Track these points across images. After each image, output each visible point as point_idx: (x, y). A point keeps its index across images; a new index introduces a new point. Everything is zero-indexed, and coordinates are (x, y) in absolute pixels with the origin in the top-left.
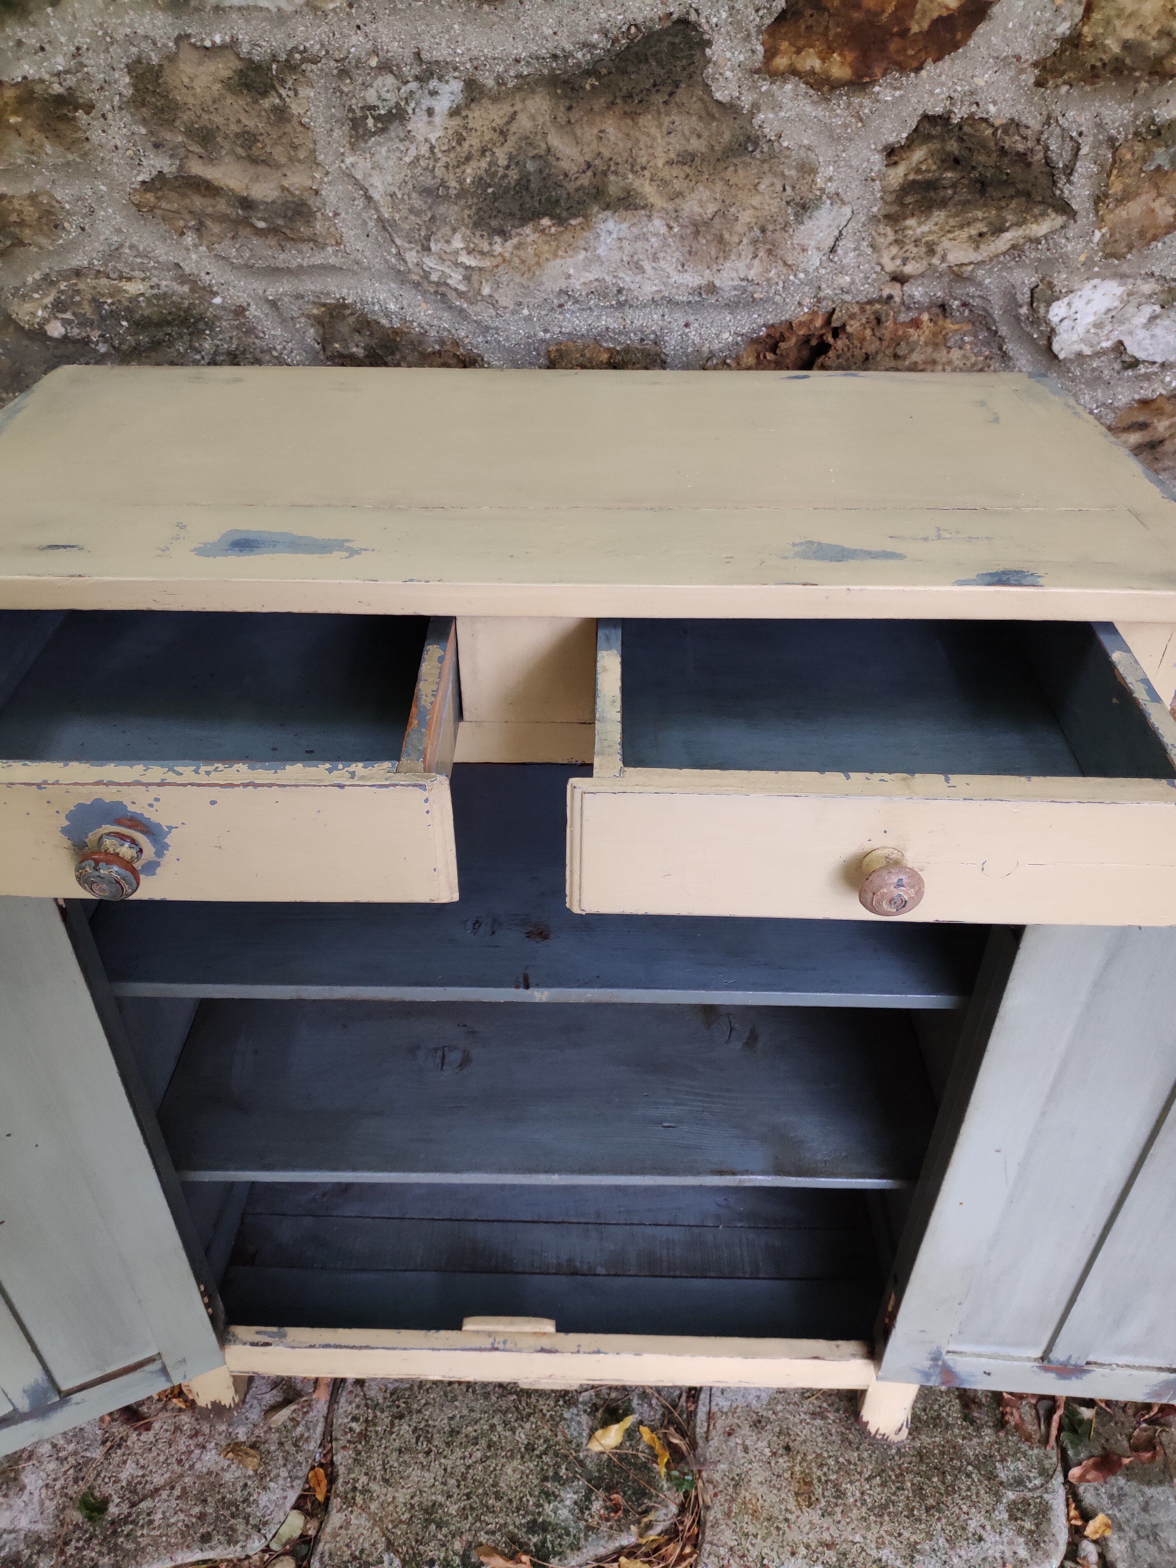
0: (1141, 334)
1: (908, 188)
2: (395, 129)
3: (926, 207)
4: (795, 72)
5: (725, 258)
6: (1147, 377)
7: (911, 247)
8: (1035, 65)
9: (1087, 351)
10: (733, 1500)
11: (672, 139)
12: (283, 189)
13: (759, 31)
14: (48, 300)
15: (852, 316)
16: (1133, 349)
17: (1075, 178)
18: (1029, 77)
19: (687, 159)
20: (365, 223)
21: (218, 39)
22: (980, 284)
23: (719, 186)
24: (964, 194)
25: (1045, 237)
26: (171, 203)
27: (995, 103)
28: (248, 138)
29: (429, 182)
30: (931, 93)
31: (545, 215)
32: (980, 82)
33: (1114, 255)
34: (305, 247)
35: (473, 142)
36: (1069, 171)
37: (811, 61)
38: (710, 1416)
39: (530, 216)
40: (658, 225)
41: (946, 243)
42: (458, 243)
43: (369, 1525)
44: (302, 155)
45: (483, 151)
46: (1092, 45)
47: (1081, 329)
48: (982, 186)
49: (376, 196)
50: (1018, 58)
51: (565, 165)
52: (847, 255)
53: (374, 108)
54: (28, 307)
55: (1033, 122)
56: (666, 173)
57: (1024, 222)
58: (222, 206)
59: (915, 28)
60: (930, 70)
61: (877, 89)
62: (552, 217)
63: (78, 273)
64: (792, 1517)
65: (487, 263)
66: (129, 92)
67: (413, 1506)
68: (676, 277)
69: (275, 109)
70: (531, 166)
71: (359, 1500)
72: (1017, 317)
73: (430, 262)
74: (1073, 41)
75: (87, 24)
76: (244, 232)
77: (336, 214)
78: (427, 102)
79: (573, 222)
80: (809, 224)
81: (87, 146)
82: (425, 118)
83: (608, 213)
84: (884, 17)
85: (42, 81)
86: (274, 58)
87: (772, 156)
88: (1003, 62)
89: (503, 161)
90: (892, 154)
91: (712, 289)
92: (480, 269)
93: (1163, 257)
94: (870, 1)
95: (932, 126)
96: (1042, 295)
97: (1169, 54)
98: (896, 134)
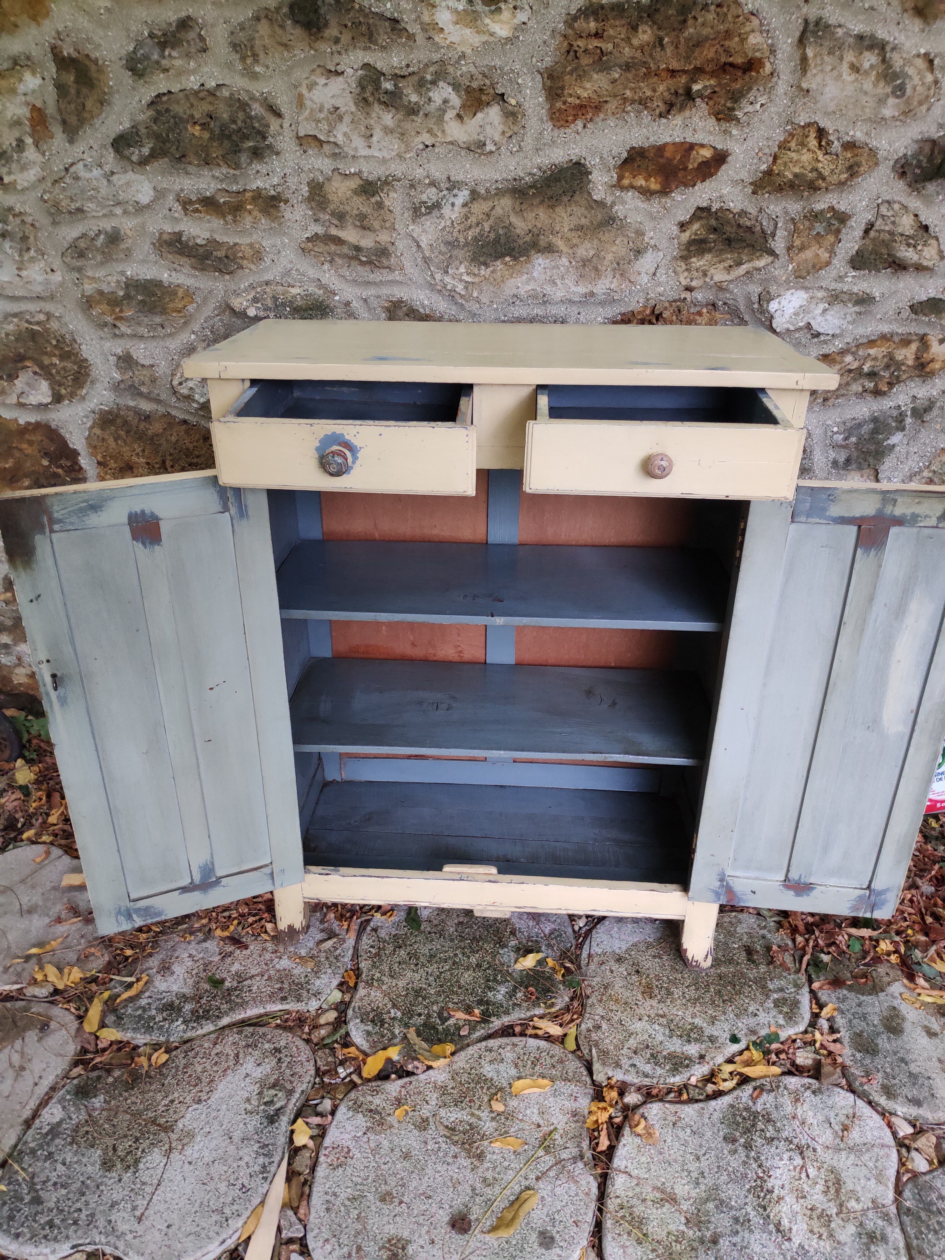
0: (820, 319)
1: (691, 242)
2: (435, 213)
3: (701, 252)
4: (632, 187)
5: (599, 279)
6: (825, 342)
7: (695, 273)
8: (751, 184)
9: (792, 328)
10: (603, 994)
11: (572, 218)
12: (376, 242)
13: (615, 167)
14: (250, 297)
15: (666, 309)
16: (816, 327)
17: (776, 238)
18: (749, 190)
19: (579, 228)
20: (416, 259)
21: (352, 171)
22: (732, 292)
23: (596, 241)
24: (720, 246)
25: (764, 267)
26: (320, 248)
27: (733, 202)
28: (362, 217)
29: (450, 239)
30: (701, 197)
31: (507, 255)
32: (725, 192)
33: (800, 277)
34: (384, 271)
35: (473, 219)
36: (773, 235)
38: (589, 956)
39: (500, 256)
40: (565, 261)
41: (712, 271)
42: (462, 269)
43: (382, 996)
44: (388, 225)
45: (478, 224)
46: (778, 174)
47: (787, 316)
48: (729, 242)
49: (423, 245)
50: (743, 181)
51: (518, 231)
52: (662, 277)
53: (426, 202)
54: (239, 300)
55: (753, 211)
56: (569, 235)
57: (752, 260)
58: (345, 250)
59: (690, 167)
60: (699, 186)
61: (673, 195)
62: (511, 256)
63: (267, 283)
64: (640, 1003)
65: (477, 280)
66: (306, 194)
67: (408, 989)
68: (573, 288)
69: (377, 202)
70: (501, 232)
71: (375, 984)
72: (753, 310)
73: (447, 279)
74: (769, 173)
75: (291, 164)
76: (354, 263)
77: (402, 255)
78: (452, 200)
79: (521, 259)
80: (641, 261)
81: (282, 220)
82: (450, 208)
83: (539, 254)
84: (675, 162)
85: (266, 189)
86: (379, 179)
87: (622, 227)
88: (735, 183)
89: (487, 229)
90: (683, 226)
91: (592, 294)
92: (473, 283)
93: (827, 278)
94: (668, 154)
95: (702, 212)
96: (765, 298)
97: (817, 179)
98: (685, 216)
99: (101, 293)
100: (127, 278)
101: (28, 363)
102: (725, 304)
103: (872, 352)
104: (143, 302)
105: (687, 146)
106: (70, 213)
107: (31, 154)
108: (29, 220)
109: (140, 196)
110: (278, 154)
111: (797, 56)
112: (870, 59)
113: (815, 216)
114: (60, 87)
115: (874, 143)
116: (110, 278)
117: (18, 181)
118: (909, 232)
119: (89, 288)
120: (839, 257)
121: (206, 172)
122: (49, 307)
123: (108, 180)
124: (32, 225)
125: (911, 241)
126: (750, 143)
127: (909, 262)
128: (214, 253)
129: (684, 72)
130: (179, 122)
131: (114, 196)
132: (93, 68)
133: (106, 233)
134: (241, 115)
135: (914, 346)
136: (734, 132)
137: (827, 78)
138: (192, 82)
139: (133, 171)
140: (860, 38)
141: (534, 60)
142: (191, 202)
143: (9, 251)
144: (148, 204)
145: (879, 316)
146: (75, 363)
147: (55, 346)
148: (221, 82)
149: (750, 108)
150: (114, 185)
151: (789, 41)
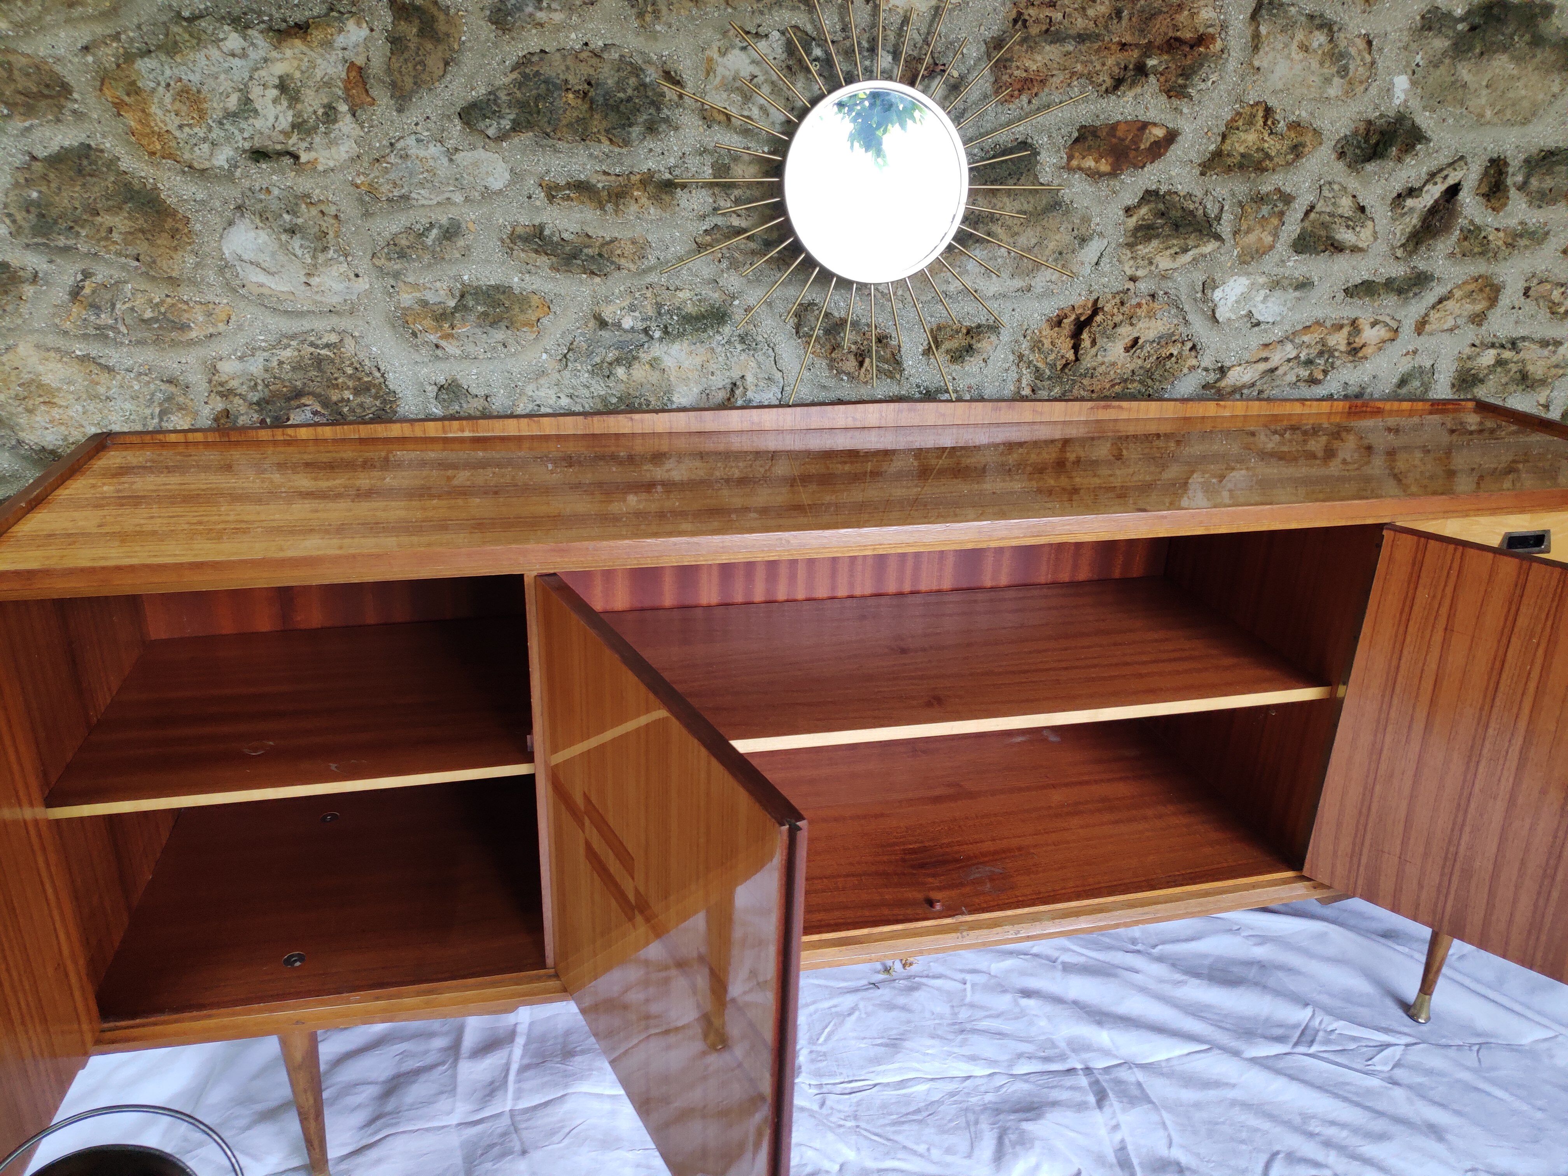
0: (1261, 306)
1: (1138, 228)
3: (1148, 239)
4: (1080, 169)
5: (1038, 271)
6: (1265, 331)
7: (1139, 261)
8: (1200, 165)
9: (1234, 317)
11: (1015, 203)
13: (1064, 148)
14: (626, 303)
15: (1108, 301)
16: (1258, 316)
17: (1222, 222)
18: (1197, 171)
19: (1021, 214)
22: (1175, 281)
23: (1039, 229)
24: (1167, 230)
25: (1210, 253)
27: (1180, 184)
30: (1149, 179)
32: (1173, 173)
33: (1244, 262)
36: (1218, 218)
37: (1089, 163)
40: (1003, 251)
41: (1158, 258)
46: (1228, 155)
47: (1229, 304)
48: (1176, 226)
50: (1192, 162)
52: (1105, 266)
54: (612, 308)
55: (1199, 193)
56: (1010, 222)
57: (1199, 246)
59: (1142, 147)
60: (1148, 168)
61: (1123, 177)
66: (709, 178)
68: (1009, 282)
72: (1195, 300)
74: (1218, 154)
75: (692, 141)
80: (1086, 249)
84: (1127, 142)
85: (659, 171)
87: (1067, 212)
88: (1184, 164)
90: (1128, 211)
93: (1269, 263)
94: (1119, 134)
95: (1150, 195)
96: (1209, 286)
97: (1264, 160)
98: (1131, 200)
99: (424, 303)
100: (463, 284)
101: (304, 400)
102: (1166, 293)
103: (1306, 338)
104: (485, 314)
105: (1140, 124)
106: (389, 200)
107: (346, 125)
108: (332, 210)
109: (491, 179)
110: (676, 129)
111: (1249, 32)
112: (1319, 38)
113: (1260, 199)
114: (396, 42)
115: (1317, 124)
116: (438, 284)
117: (321, 160)
118: (1348, 213)
119: (407, 298)
120: (1282, 240)
121: (580, 149)
122: (345, 323)
123: (451, 160)
124: (336, 217)
125: (1350, 223)
126: (1199, 121)
127: (1348, 244)
128: (585, 251)
129: (1137, 45)
130: (551, 87)
131: (457, 179)
132: (442, 17)
133: (440, 227)
134: (633, 81)
135: (1345, 331)
136: (1185, 110)
137: (1278, 56)
138: (573, 40)
139: (484, 147)
140: (1311, 17)
141: (982, 28)
142: (557, 187)
143: (299, 252)
144: (501, 190)
145: (1313, 301)
146: (376, 397)
147: (350, 377)
148: (609, 42)
149: (1203, 86)
150: (458, 166)
151: (1241, 17)
